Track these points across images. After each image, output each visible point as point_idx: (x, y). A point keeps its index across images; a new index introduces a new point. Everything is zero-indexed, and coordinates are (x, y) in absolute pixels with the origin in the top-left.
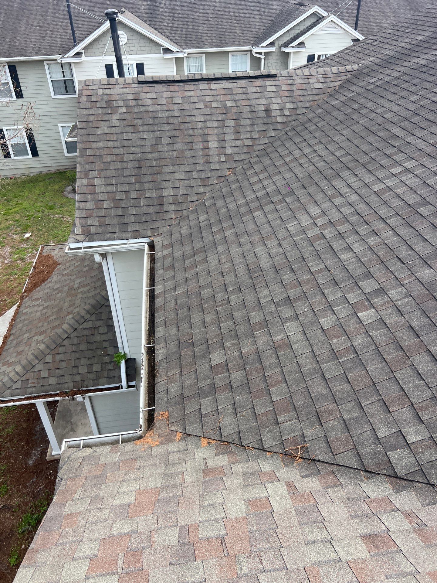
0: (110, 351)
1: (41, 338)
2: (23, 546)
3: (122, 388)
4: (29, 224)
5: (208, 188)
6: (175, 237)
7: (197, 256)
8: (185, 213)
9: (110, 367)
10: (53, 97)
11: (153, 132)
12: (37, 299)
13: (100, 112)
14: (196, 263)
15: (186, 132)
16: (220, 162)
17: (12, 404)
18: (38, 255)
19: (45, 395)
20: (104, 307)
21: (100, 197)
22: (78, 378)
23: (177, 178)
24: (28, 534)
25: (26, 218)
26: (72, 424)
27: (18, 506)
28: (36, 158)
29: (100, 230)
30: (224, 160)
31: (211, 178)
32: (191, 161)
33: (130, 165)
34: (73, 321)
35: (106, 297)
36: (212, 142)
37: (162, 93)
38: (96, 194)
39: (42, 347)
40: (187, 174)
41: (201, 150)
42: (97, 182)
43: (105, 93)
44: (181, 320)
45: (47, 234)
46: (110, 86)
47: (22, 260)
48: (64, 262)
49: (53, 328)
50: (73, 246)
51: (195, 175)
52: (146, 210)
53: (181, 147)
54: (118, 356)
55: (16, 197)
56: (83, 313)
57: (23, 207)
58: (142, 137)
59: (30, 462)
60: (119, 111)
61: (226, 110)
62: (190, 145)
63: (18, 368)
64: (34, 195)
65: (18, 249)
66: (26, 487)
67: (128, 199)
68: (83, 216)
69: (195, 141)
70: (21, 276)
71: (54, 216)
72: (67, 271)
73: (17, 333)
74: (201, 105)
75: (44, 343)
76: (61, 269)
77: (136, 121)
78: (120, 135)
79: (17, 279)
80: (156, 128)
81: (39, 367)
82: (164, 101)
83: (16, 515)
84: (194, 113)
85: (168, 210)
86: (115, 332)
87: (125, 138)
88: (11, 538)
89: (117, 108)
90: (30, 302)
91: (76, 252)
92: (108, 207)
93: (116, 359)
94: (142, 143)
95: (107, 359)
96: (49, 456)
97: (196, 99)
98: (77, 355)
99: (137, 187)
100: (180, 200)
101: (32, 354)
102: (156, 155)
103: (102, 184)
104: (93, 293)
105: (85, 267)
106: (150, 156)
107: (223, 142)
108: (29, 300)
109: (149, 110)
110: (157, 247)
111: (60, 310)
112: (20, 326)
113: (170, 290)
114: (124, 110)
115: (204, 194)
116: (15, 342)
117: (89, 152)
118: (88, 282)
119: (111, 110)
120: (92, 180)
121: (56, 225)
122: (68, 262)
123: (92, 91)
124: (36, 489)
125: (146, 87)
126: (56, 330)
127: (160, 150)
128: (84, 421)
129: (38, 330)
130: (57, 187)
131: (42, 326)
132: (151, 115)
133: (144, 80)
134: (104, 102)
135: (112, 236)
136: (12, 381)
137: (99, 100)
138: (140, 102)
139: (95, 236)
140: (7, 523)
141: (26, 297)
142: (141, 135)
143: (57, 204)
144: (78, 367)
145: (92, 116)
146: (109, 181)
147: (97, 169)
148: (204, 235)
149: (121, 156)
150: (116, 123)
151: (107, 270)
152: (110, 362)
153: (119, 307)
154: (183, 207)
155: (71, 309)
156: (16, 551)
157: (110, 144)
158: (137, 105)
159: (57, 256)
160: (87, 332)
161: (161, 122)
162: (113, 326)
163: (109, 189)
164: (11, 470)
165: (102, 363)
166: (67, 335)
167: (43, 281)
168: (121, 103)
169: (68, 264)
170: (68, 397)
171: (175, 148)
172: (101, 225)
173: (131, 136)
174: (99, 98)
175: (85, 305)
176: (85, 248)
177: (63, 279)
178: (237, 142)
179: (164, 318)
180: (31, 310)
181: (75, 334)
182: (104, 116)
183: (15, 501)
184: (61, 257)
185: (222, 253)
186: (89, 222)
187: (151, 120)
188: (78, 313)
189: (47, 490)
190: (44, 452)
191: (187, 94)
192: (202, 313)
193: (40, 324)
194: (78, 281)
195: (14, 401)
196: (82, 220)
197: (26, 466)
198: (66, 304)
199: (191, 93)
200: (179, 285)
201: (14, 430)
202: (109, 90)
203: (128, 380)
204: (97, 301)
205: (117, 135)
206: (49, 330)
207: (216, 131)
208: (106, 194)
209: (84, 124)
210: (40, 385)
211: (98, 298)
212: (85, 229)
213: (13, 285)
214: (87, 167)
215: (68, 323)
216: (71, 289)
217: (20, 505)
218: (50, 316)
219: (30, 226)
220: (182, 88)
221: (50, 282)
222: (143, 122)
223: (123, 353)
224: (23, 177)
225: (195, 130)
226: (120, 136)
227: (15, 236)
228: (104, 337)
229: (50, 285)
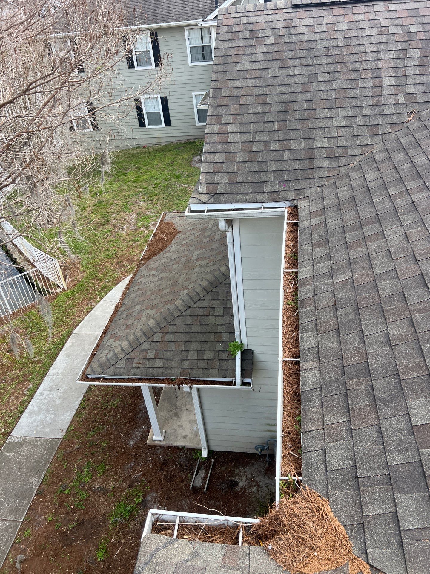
0: (225, 337)
1: (152, 312)
2: (113, 540)
3: (235, 385)
4: (155, 192)
5: (378, 139)
6: (328, 202)
7: (365, 229)
8: (343, 170)
9: (224, 356)
10: (190, 64)
11: (307, 67)
12: (153, 269)
13: (242, 45)
14: (365, 239)
15: (351, 66)
16: (397, 104)
17: (114, 383)
18: (159, 222)
19: (150, 379)
20: (223, 284)
21: (233, 148)
22: (186, 364)
23: (334, 124)
24: (119, 526)
25: (153, 186)
26: (176, 408)
27: (113, 491)
28: (169, 128)
29: (229, 189)
30: (404, 102)
31: (383, 126)
32: (355, 102)
33: (274, 108)
34: (187, 297)
35: (226, 274)
36: (387, 78)
37: (322, 18)
38: (227, 144)
39: (152, 323)
40: (349, 119)
41: (370, 89)
42: (230, 128)
43: (250, 21)
44: (343, 324)
45: (171, 203)
46: (257, 13)
47: (146, 227)
48: (184, 231)
49: (166, 303)
50: (194, 207)
51: (360, 121)
52: (289, 165)
53: (344, 85)
54: (234, 346)
55: (146, 166)
56: (199, 289)
57: (152, 175)
58: (291, 74)
59: (130, 443)
60: (266, 43)
61: (409, 37)
62: (355, 82)
63: (125, 344)
64: (163, 164)
65: (143, 216)
66: (123, 470)
67: (267, 150)
68: (210, 171)
69: (362, 77)
70: (143, 243)
71: (180, 185)
72: (187, 241)
73: (129, 303)
74: (375, 31)
75: (154, 319)
76: (181, 238)
77: (286, 53)
78: (264, 71)
79: (139, 245)
80: (311, 62)
81: (145, 346)
82: (324, 28)
83: (110, 501)
84: (363, 41)
85: (320, 166)
86: (232, 316)
87: (270, 75)
88: (101, 526)
89: (263, 39)
90: (146, 270)
91: (198, 216)
92: (241, 160)
93: (231, 349)
94: (292, 80)
95: (220, 346)
96: (150, 441)
97: (367, 24)
98: (187, 337)
99: (280, 135)
100: (337, 153)
101: (141, 329)
102: (308, 96)
103: (236, 131)
104: (212, 268)
105: (205, 237)
106: (300, 97)
107: (403, 77)
108: (145, 269)
109: (304, 40)
110: (302, 214)
111: (175, 283)
112: (132, 296)
113: (323, 276)
114: (271, 41)
115: (372, 146)
116: (125, 313)
117: (224, 93)
118: (207, 255)
119: (256, 41)
120: (224, 127)
121: (181, 194)
122: (188, 231)
123: (234, 20)
124: (133, 475)
125: (301, 13)
126: (169, 306)
127: (313, 89)
128: (189, 407)
129: (150, 303)
130: (185, 156)
131: (155, 299)
132: (306, 46)
133: (300, 3)
134: (248, 32)
135: (243, 197)
136: (117, 357)
137: (242, 29)
138: (293, 31)
139: (222, 196)
140: (100, 509)
141: (143, 265)
142: (291, 71)
143: (184, 173)
144: (187, 351)
145: (232, 49)
146: (245, 128)
147: (232, 113)
148: (376, 199)
149: (263, 97)
150: (260, 57)
151: (231, 241)
152: (225, 351)
153: (240, 288)
154: (341, 162)
155: (187, 283)
156: (105, 543)
157: (251, 83)
158: (289, 34)
159: (178, 224)
160: (202, 312)
161: (318, 54)
162: (231, 308)
163: (245, 137)
164: (111, 447)
165: (215, 351)
166: (179, 313)
167: (161, 250)
168: (268, 33)
169: (188, 234)
170: (174, 386)
171: (334, 87)
172: (230, 183)
173: (278, 72)
174: (242, 28)
175: (202, 281)
176: (208, 211)
177: (182, 248)
178: (424, 77)
179: (314, 318)
180: (146, 280)
181: (188, 312)
182: (247, 49)
183: (111, 485)
184: (181, 225)
185: (411, 226)
186: (217, 178)
187: (305, 52)
188: (194, 289)
189: (143, 479)
190: (145, 435)
191: (355, 18)
192: (381, 320)
193: (153, 297)
194: (197, 253)
195: (117, 380)
196: (209, 176)
197: (126, 446)
198: (183, 277)
199: (362, 17)
200: (338, 270)
201: (118, 404)
202: (255, 17)
203: (243, 377)
204: (215, 277)
205: (261, 71)
206: (162, 304)
207: (393, 64)
208: (240, 144)
209: (222, 59)
210: (145, 366)
211: (217, 274)
212: (211, 186)
213: (135, 251)
214: (221, 110)
215: (181, 299)
216: (189, 260)
217: (115, 489)
218: (164, 289)
219: (156, 194)
220: (349, 11)
221: (168, 251)
222: (295, 55)
223: (239, 343)
224: (155, 146)
225: (364, 63)
226: (264, 74)
227: (142, 204)
228: (221, 321)
229: (168, 254)
